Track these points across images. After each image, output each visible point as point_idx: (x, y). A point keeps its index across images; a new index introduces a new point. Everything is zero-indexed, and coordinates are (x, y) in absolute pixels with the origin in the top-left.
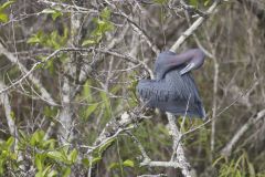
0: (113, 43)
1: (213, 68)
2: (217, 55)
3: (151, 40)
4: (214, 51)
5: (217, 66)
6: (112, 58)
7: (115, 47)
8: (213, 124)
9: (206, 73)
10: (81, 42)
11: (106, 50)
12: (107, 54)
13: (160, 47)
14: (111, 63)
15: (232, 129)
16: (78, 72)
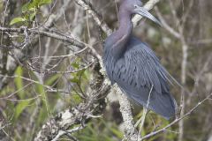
0: (50, 20)
1: (181, 52)
2: (185, 35)
3: (99, 16)
4: (181, 29)
5: (185, 48)
6: (49, 39)
7: (52, 25)
9: (171, 58)
10: (8, 20)
11: (41, 30)
12: (43, 36)
13: (111, 25)
14: (47, 45)
15: (205, 130)
16: (5, 59)
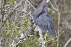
0: (17, 6)
1: (58, 15)
2: (59, 10)
3: (32, 4)
4: (58, 8)
5: (59, 14)
6: (17, 12)
7: (18, 7)
8: (58, 38)
9: (55, 17)
10: (4, 5)
11: (14, 9)
12: (15, 10)
13: (36, 7)
14: (16, 13)
15: (65, 39)
16: (3, 18)
